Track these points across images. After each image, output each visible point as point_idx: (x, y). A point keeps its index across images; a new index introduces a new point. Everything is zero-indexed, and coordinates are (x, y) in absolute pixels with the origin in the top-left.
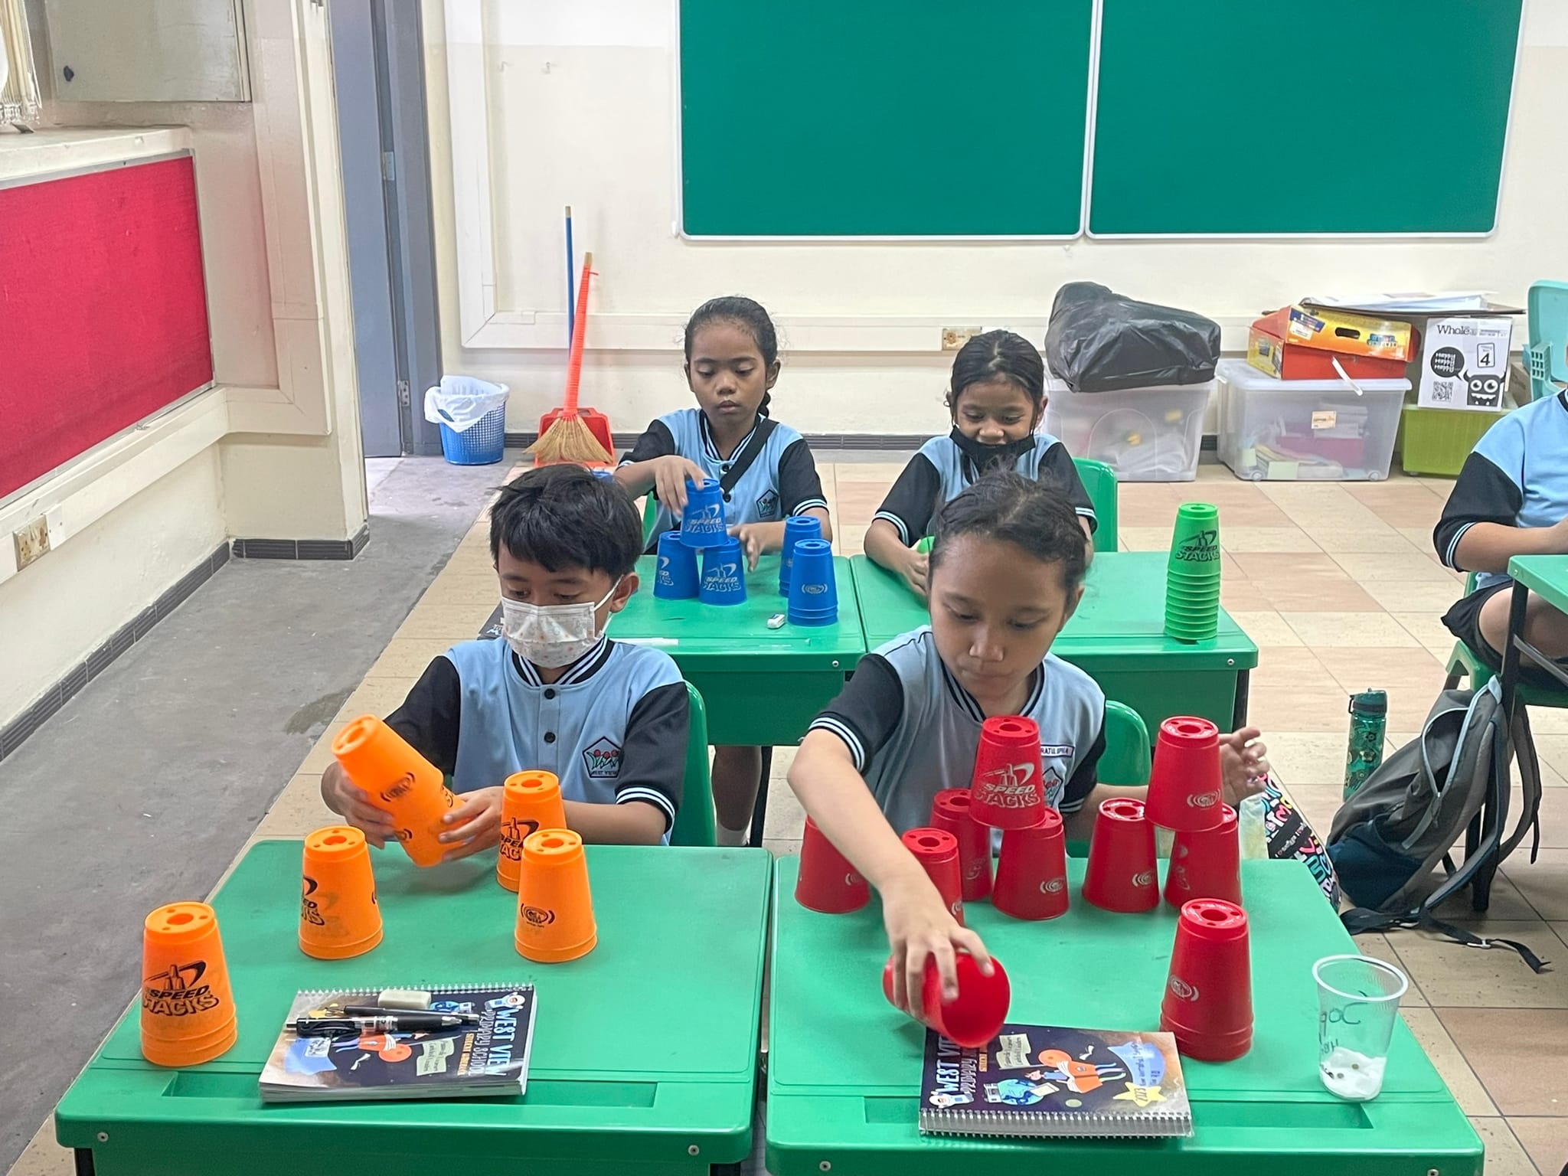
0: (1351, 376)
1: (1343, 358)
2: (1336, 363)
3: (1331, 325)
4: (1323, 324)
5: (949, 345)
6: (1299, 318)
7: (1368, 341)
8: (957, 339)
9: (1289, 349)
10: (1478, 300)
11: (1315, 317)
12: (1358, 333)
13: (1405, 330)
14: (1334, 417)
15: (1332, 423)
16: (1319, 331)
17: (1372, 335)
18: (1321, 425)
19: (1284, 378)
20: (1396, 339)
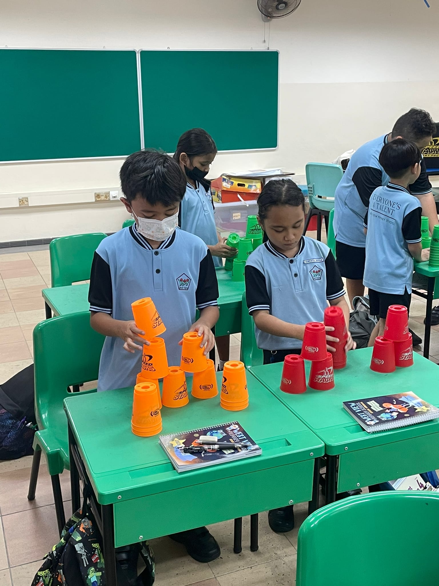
0: (245, 200)
1: (240, 193)
2: (239, 196)
3: (236, 183)
4: (233, 182)
5: (98, 199)
6: (225, 181)
7: (248, 187)
8: (101, 197)
9: (224, 192)
10: (280, 171)
11: (230, 180)
12: (244, 185)
13: (259, 182)
14: (240, 215)
15: (239, 217)
16: (232, 185)
17: (249, 185)
18: (236, 218)
19: (223, 202)
20: (257, 186)
